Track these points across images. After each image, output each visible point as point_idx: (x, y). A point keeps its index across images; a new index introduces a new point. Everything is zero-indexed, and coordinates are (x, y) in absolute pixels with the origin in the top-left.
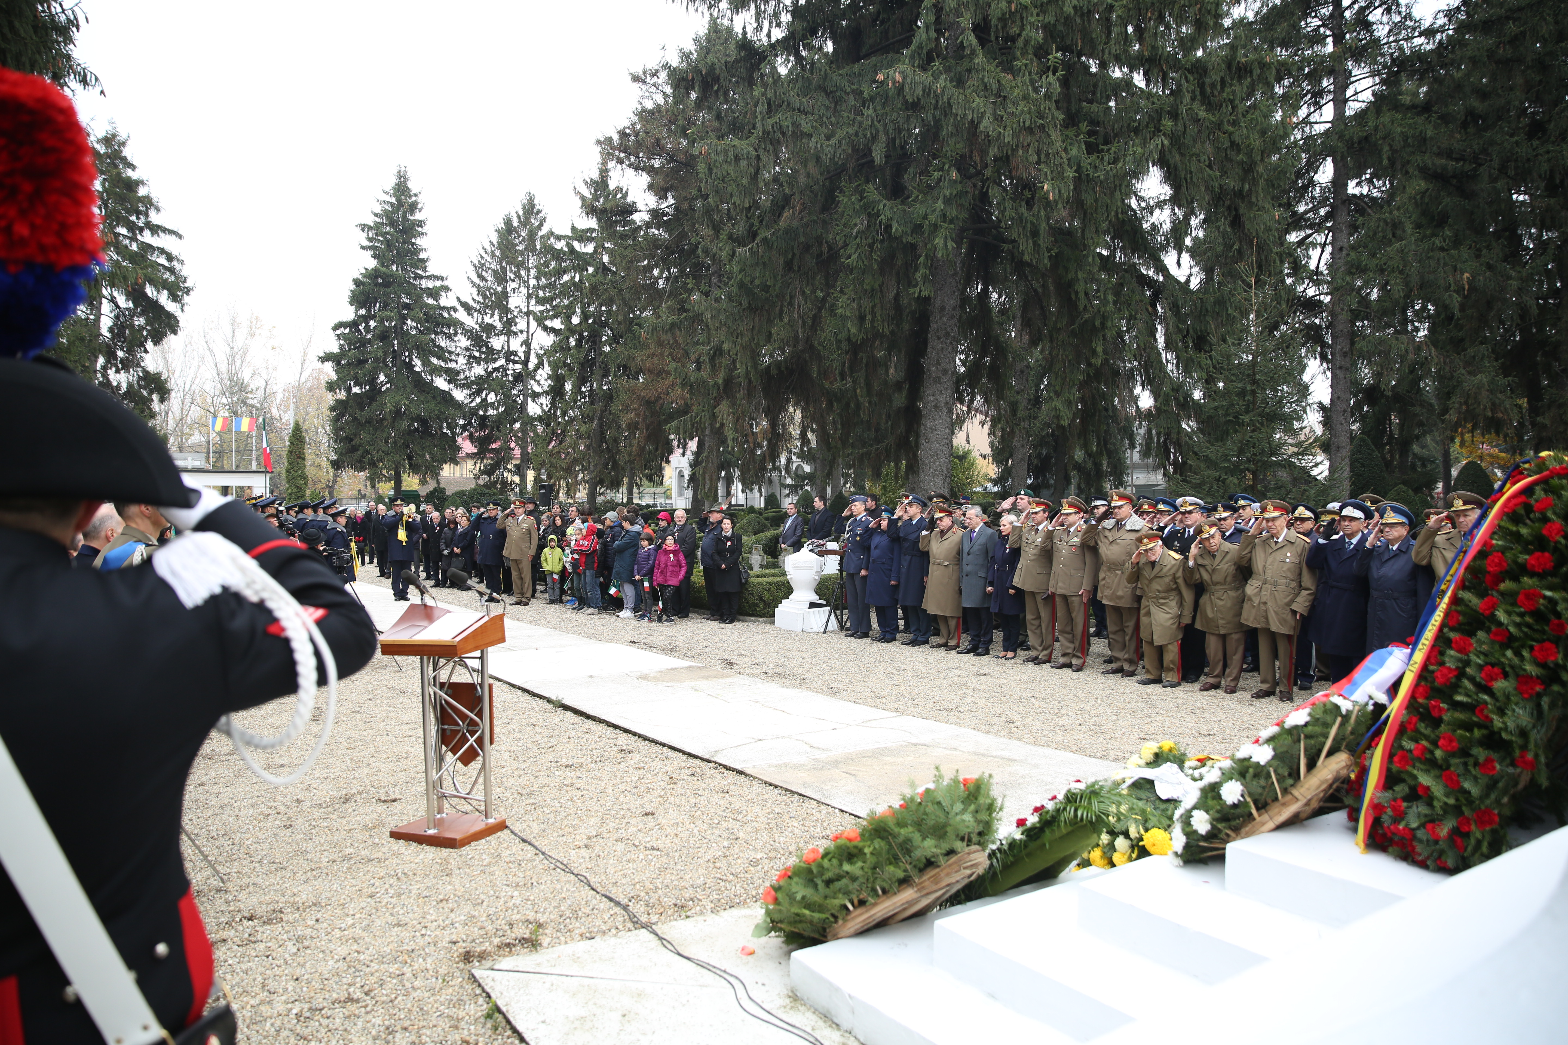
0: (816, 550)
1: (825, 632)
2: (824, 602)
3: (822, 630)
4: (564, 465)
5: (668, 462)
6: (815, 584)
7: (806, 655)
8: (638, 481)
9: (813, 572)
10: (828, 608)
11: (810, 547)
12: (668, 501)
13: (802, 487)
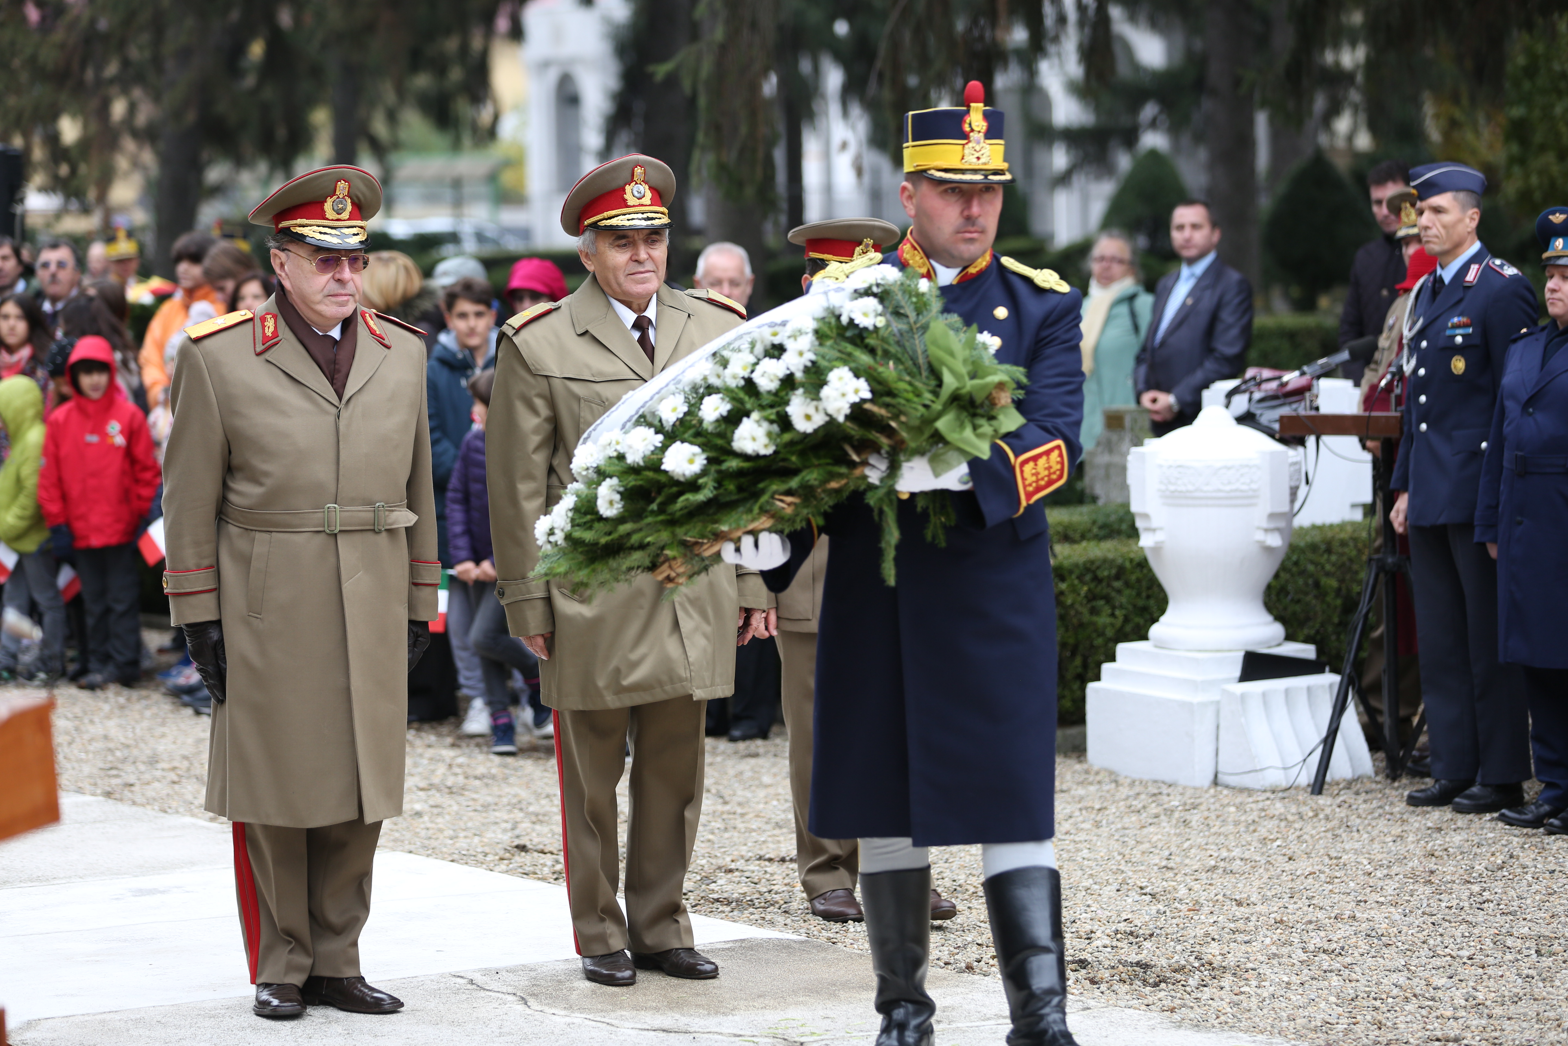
0: (1270, 416)
1: (1319, 786)
2: (1306, 651)
3: (1307, 776)
4: (49, 56)
5: (517, 33)
6: (1263, 572)
7: (1249, 889)
8: (380, 127)
9: (1259, 515)
10: (1329, 680)
11: (1241, 403)
12: (511, 217)
13: (1130, 138)
